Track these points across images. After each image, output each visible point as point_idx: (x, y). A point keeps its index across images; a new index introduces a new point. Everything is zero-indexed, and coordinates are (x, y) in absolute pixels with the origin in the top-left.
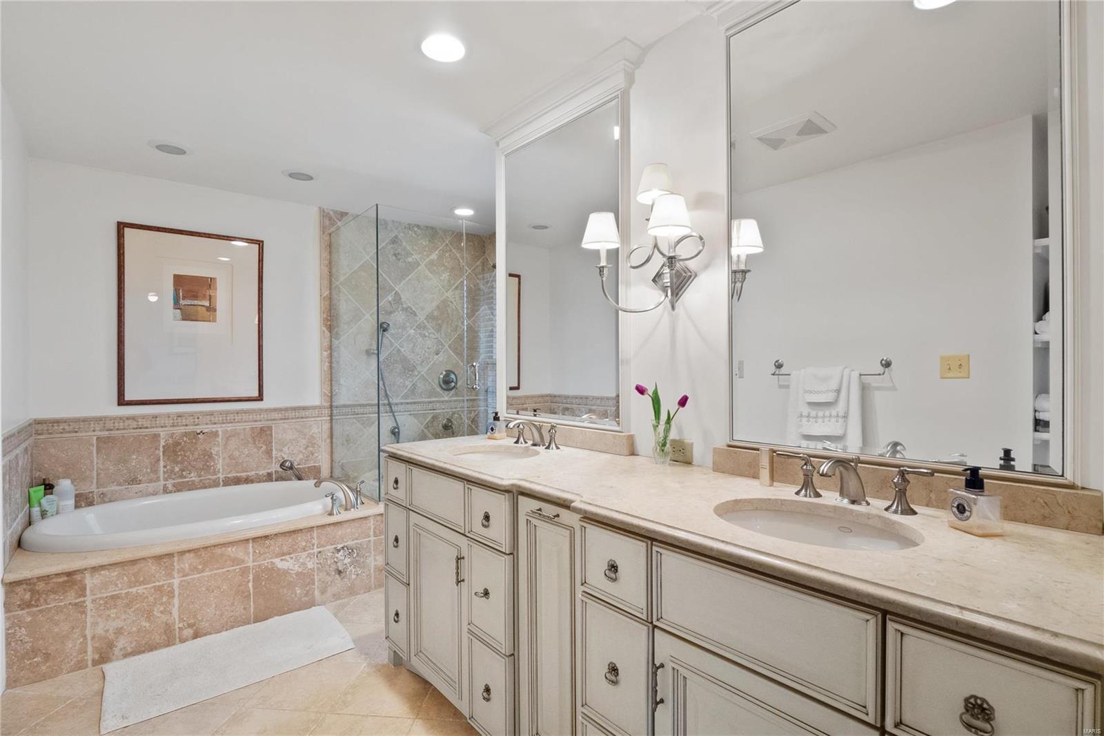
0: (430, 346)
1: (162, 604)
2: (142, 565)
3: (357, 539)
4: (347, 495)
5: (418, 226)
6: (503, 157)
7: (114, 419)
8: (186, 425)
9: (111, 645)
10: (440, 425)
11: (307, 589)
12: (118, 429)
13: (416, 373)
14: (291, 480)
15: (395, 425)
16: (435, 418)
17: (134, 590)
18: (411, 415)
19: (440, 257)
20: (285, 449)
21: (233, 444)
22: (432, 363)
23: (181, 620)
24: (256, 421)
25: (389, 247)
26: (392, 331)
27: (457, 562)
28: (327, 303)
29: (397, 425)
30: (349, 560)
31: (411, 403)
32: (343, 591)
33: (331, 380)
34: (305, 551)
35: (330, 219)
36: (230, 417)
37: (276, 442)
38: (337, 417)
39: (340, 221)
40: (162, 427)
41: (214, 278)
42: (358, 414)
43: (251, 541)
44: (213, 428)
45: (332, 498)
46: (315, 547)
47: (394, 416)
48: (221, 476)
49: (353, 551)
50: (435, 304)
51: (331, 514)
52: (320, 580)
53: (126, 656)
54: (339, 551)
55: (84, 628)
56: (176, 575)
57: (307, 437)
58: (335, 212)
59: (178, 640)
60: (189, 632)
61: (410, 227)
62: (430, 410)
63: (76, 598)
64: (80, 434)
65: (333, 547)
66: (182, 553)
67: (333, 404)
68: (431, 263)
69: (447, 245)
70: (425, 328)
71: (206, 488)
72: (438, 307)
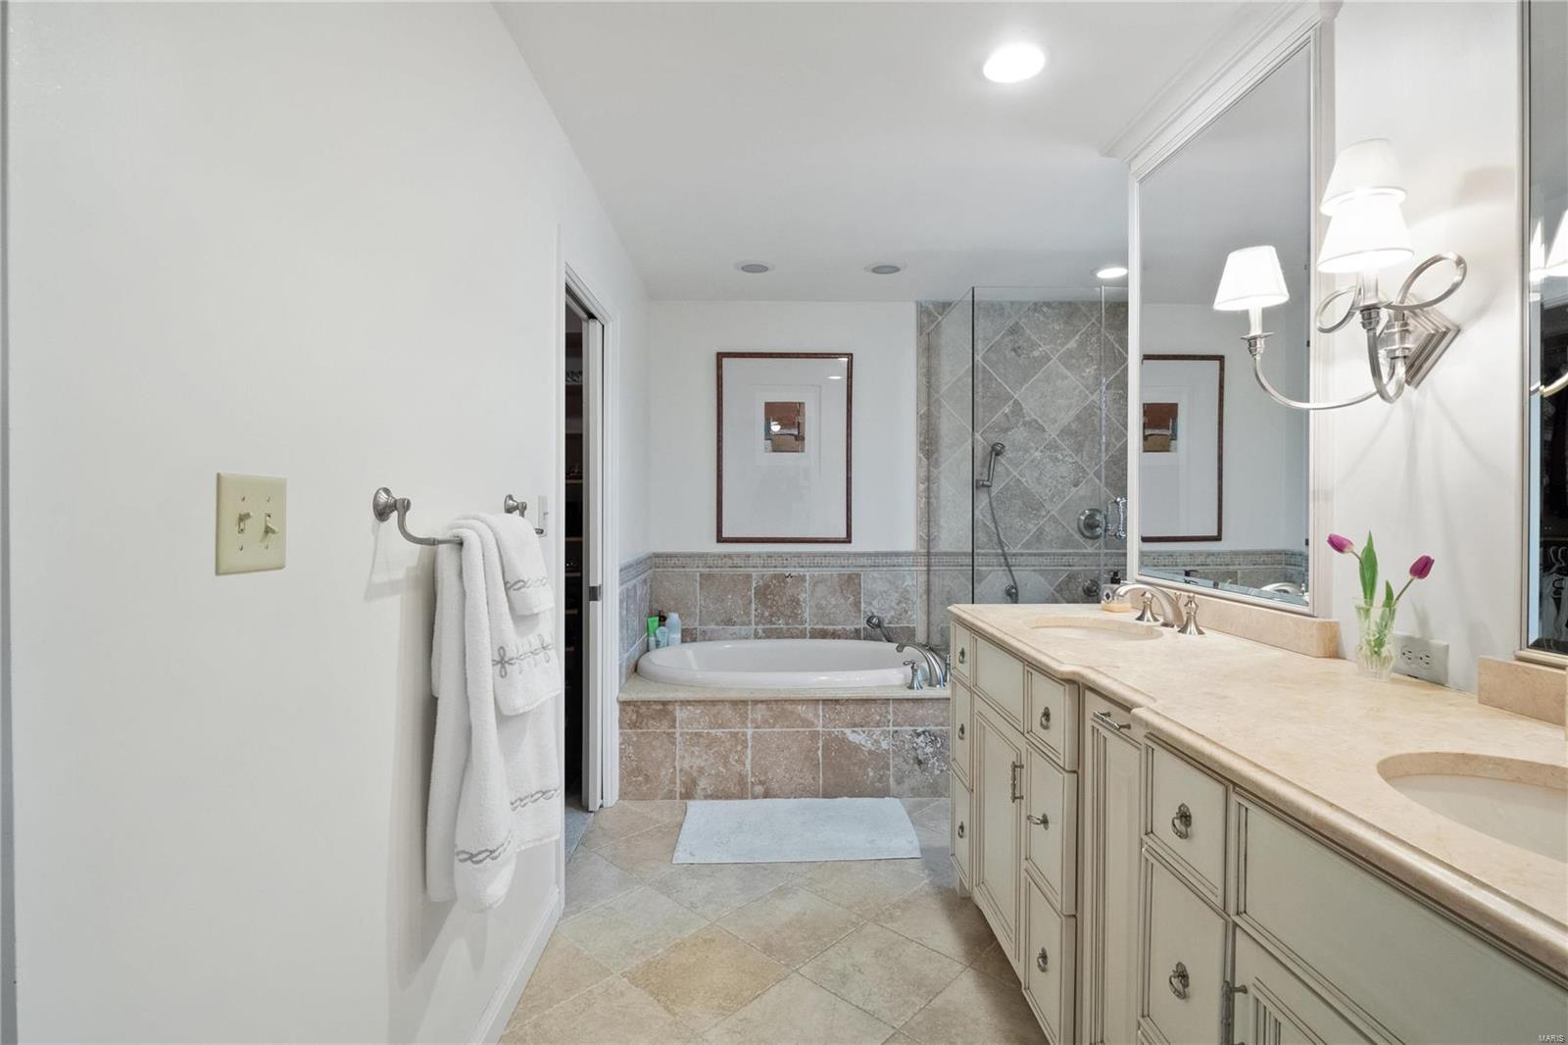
0: (1064, 475)
1: (736, 752)
2: (720, 707)
3: (942, 725)
4: (932, 669)
5: (1048, 305)
6: (1137, 185)
7: (714, 555)
8: (775, 567)
9: (694, 783)
10: (1080, 589)
11: (881, 773)
12: (717, 567)
13: (1044, 513)
14: (881, 640)
15: (1012, 583)
16: (1071, 578)
17: (713, 731)
18: (1035, 570)
19: (1082, 344)
20: (875, 603)
21: (821, 590)
22: (1068, 498)
23: (753, 774)
24: (843, 567)
25: (1007, 339)
26: (1009, 454)
27: (1014, 771)
28: (924, 422)
29: (1015, 584)
30: (932, 750)
31: (1035, 555)
32: (924, 787)
33: (929, 521)
34: (879, 727)
35: (930, 314)
36: (817, 560)
37: (864, 594)
38: (937, 568)
39: (941, 315)
40: (754, 567)
41: (803, 403)
42: (962, 566)
43: (821, 702)
44: (801, 571)
45: (912, 667)
46: (891, 724)
47: (1010, 571)
48: (808, 627)
49: (936, 739)
50: (1073, 413)
51: (911, 687)
52: (895, 766)
53: (706, 797)
54: (919, 735)
55: (674, 760)
56: (749, 725)
57: (900, 590)
58: (936, 304)
59: (750, 795)
60: (759, 789)
61: (1037, 307)
62: (1064, 566)
63: (669, 728)
64: (688, 570)
65: (913, 728)
66: (756, 702)
67: (932, 551)
68: (1070, 354)
69: (1093, 324)
70: (1057, 448)
71: (793, 638)
72: (1078, 418)
